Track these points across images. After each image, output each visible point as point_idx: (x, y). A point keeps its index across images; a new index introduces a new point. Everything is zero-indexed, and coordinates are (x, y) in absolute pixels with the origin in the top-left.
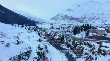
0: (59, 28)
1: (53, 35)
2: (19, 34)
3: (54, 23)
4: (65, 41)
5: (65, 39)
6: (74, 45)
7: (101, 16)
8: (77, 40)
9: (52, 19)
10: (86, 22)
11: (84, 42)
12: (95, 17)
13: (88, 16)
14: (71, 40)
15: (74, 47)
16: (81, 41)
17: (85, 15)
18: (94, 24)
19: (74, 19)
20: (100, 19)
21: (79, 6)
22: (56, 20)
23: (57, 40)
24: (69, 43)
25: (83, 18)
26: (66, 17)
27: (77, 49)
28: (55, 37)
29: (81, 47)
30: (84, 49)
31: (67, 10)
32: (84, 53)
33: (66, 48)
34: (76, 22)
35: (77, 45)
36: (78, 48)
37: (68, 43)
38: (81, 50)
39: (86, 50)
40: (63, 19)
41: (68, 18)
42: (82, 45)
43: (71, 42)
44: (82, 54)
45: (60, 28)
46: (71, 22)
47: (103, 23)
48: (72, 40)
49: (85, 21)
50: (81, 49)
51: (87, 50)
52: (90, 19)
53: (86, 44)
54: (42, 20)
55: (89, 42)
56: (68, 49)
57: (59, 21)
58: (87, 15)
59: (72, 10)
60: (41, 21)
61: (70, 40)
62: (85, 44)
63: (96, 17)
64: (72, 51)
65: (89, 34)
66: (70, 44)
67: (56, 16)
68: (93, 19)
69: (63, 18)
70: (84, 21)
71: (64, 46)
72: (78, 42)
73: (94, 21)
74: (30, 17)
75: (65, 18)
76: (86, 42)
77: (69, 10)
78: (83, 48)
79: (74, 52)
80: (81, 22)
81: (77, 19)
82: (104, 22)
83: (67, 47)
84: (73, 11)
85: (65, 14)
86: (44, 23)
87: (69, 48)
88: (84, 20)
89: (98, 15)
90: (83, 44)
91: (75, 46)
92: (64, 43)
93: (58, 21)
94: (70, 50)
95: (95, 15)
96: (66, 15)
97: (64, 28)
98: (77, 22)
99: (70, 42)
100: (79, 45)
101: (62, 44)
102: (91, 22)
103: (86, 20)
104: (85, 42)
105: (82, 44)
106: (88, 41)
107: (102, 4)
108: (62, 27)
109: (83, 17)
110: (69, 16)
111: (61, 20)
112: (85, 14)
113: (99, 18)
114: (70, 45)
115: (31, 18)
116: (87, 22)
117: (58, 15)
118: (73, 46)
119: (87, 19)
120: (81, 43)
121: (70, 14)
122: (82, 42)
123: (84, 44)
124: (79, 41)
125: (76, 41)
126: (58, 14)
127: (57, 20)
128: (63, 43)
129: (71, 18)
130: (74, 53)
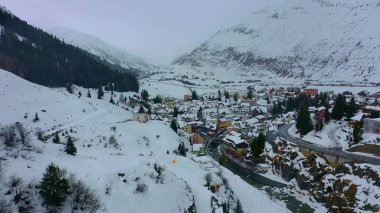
0: (220, 99)
1: (212, 127)
2: (114, 129)
3: (190, 76)
4: (272, 154)
5: (268, 146)
6: (311, 172)
7: (355, 53)
8: (322, 156)
9: (181, 61)
10: (302, 75)
11: (354, 167)
12: (334, 56)
13: (309, 54)
14: (297, 155)
15: (312, 178)
16: (341, 161)
17: (296, 49)
18: (328, 81)
19: (260, 61)
20: (350, 63)
21: (275, 16)
22: (195, 64)
23: (239, 150)
24: (292, 165)
25: (290, 58)
26: (232, 54)
27: (329, 188)
28: (228, 136)
29: (346, 183)
30: (359, 189)
31: (235, 31)
32: (361, 204)
33: (278, 178)
34: (266, 72)
35: (325, 173)
36: (331, 185)
37: (289, 164)
38: (347, 194)
39: (366, 193)
40: (222, 61)
41: (237, 57)
42: (347, 177)
43: (301, 162)
44: (351, 205)
45: (223, 98)
46: (249, 74)
47: (361, 79)
48: (301, 155)
49: (297, 71)
50: (346, 188)
51: (372, 195)
52: (314, 62)
53: (364, 174)
54: (145, 65)
55: (374, 168)
56: (288, 183)
57: (206, 68)
58: (305, 49)
59: (251, 32)
60: (143, 68)
61: (294, 155)
62: (359, 173)
63: (337, 57)
64: (306, 192)
65: (363, 136)
66: (297, 166)
67: (195, 51)
68: (325, 62)
69: (221, 58)
70: (295, 70)
71: (270, 171)
72: (327, 162)
73: (329, 69)
74: (103, 52)
75: (228, 57)
76: (362, 166)
77: (242, 31)
78: (354, 188)
79: (313, 194)
80: (285, 73)
81: (269, 63)
82: (366, 73)
83: (283, 176)
84: (255, 34)
85: (226, 46)
86: (154, 74)
87: (294, 180)
88: (296, 64)
89: (342, 50)
90: (351, 171)
91: (318, 178)
92: (267, 160)
93: (203, 70)
94: (298, 188)
95: (333, 50)
96: (230, 50)
97: (236, 98)
98: (272, 74)
99: (295, 161)
100: (334, 175)
101: (261, 165)
102: (319, 74)
103: (300, 66)
104: (356, 165)
105: (346, 171)
106: (369, 165)
107: (354, 11)
108: (227, 96)
109: (292, 55)
110: (241, 49)
111: (215, 64)
112: (298, 46)
113: (347, 60)
114: (297, 171)
115: (107, 56)
116: (307, 73)
117: (203, 48)
118: (307, 174)
119: (303, 64)
120: (342, 169)
121: (243, 45)
122: (347, 165)
123: (355, 173)
124: (332, 159)
125: (319, 160)
126: (203, 45)
127: (198, 65)
128: (264, 162)
129: (250, 60)
130: (316, 198)
